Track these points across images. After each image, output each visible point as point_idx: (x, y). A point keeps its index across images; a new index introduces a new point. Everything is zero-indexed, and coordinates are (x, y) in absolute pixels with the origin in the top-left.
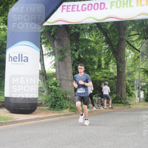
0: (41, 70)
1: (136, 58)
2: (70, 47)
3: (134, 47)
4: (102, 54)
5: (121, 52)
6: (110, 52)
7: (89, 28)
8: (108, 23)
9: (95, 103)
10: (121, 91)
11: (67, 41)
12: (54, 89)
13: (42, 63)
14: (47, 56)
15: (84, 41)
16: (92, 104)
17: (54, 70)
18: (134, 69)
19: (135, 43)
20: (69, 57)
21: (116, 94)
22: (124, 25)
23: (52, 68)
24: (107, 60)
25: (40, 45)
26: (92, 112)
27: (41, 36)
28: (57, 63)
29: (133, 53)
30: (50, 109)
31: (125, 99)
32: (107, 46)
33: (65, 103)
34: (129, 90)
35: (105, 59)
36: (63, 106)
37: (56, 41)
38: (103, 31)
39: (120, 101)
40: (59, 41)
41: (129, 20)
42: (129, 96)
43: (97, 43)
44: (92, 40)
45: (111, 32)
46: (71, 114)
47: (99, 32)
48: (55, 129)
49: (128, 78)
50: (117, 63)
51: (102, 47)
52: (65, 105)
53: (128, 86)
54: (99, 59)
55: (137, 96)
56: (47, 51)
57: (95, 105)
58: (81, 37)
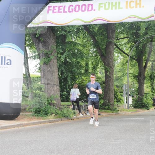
0: (25, 74)
1: (125, 62)
2: (56, 50)
3: (122, 51)
4: (89, 58)
5: (110, 55)
6: (98, 56)
7: (75, 30)
8: (96, 25)
9: (81, 109)
10: (109, 97)
11: (53, 44)
12: (38, 94)
13: (26, 67)
14: (32, 59)
15: (71, 44)
16: (78, 111)
17: (39, 74)
18: (123, 74)
19: (123, 46)
20: (55, 61)
21: (104, 100)
22: (112, 28)
23: (37, 72)
24: (94, 64)
25: (24, 48)
26: (78, 118)
27: (25, 38)
28: (42, 67)
29: (122, 57)
30: (34, 115)
31: (113, 105)
32: (95, 50)
33: (50, 109)
34: (117, 96)
35: (92, 63)
36: (48, 112)
37: (41, 43)
38: (91, 34)
39: (108, 107)
40: (45, 43)
41: (118, 23)
42: (117, 102)
43: (84, 46)
44: (80, 43)
45: (99, 34)
46: (56, 120)
47: (86, 35)
48: (39, 136)
49: (116, 83)
50: (105, 67)
51: (89, 50)
52: (50, 111)
53: (116, 92)
54: (86, 63)
55: (125, 102)
56: (32, 54)
57: (82, 111)
58: (67, 40)
